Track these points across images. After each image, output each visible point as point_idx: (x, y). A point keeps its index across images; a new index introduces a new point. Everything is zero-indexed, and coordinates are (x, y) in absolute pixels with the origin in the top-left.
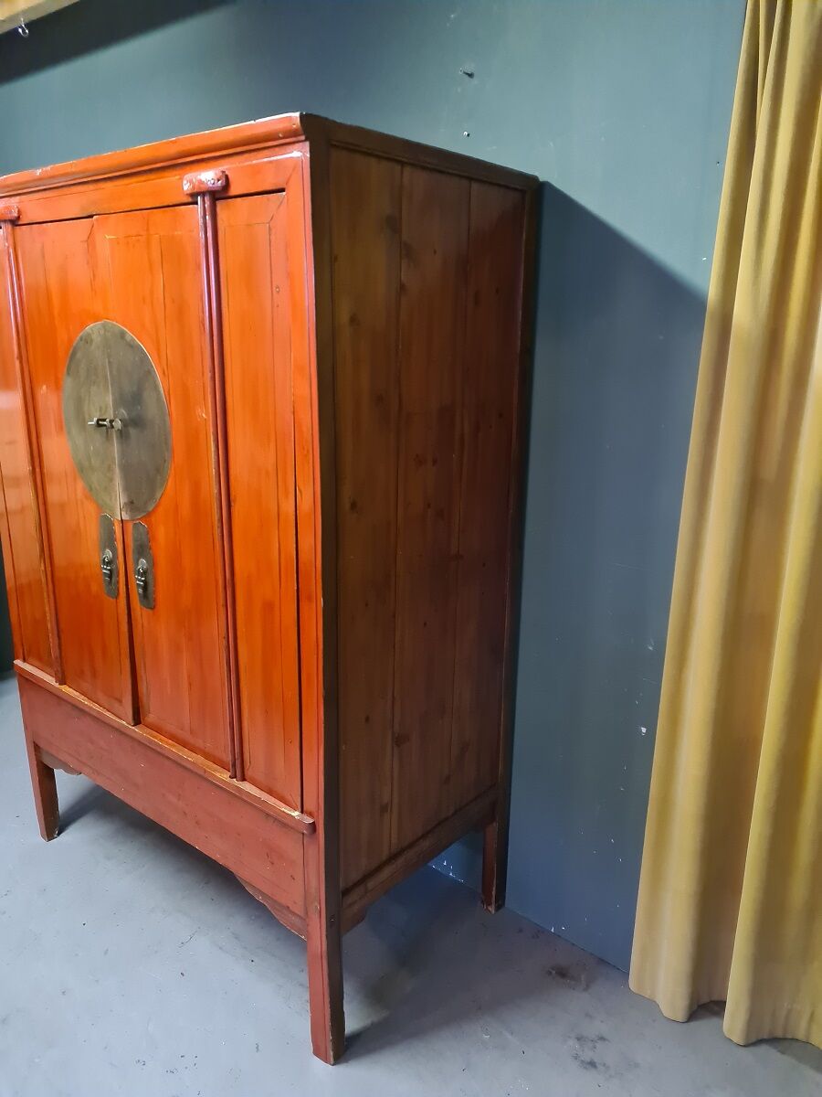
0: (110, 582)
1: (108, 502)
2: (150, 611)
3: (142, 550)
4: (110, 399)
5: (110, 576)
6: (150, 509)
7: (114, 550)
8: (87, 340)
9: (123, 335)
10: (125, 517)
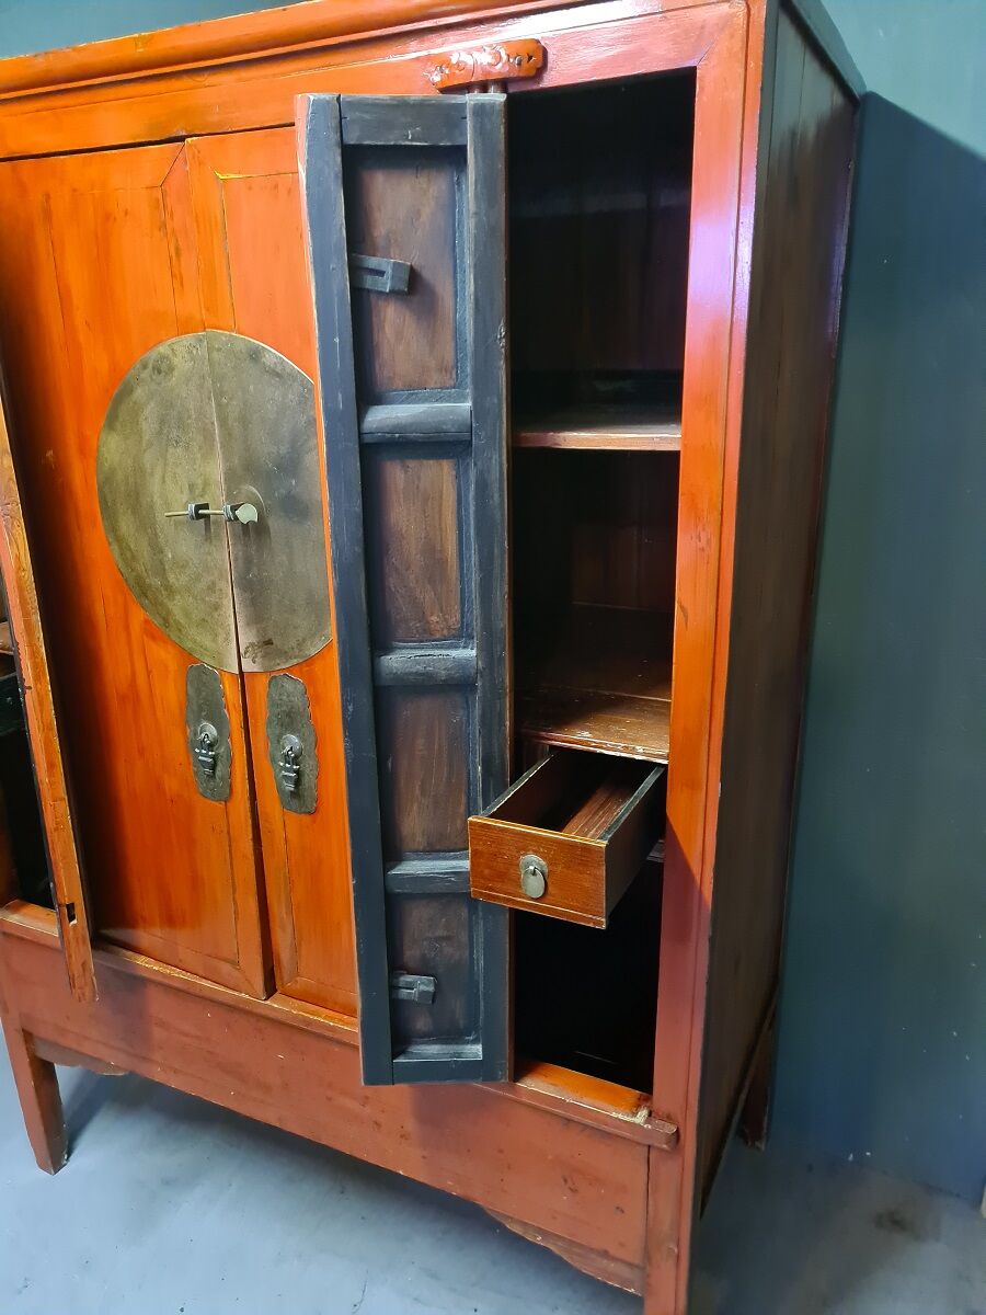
0: (213, 776)
1: (207, 642)
2: (306, 819)
3: (288, 720)
4: (216, 470)
5: (214, 767)
6: (313, 651)
7: (220, 723)
8: (162, 369)
9: (255, 355)
10: (248, 666)
